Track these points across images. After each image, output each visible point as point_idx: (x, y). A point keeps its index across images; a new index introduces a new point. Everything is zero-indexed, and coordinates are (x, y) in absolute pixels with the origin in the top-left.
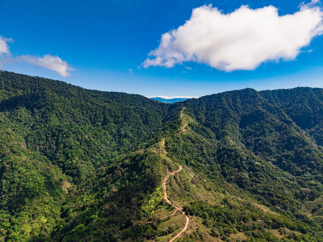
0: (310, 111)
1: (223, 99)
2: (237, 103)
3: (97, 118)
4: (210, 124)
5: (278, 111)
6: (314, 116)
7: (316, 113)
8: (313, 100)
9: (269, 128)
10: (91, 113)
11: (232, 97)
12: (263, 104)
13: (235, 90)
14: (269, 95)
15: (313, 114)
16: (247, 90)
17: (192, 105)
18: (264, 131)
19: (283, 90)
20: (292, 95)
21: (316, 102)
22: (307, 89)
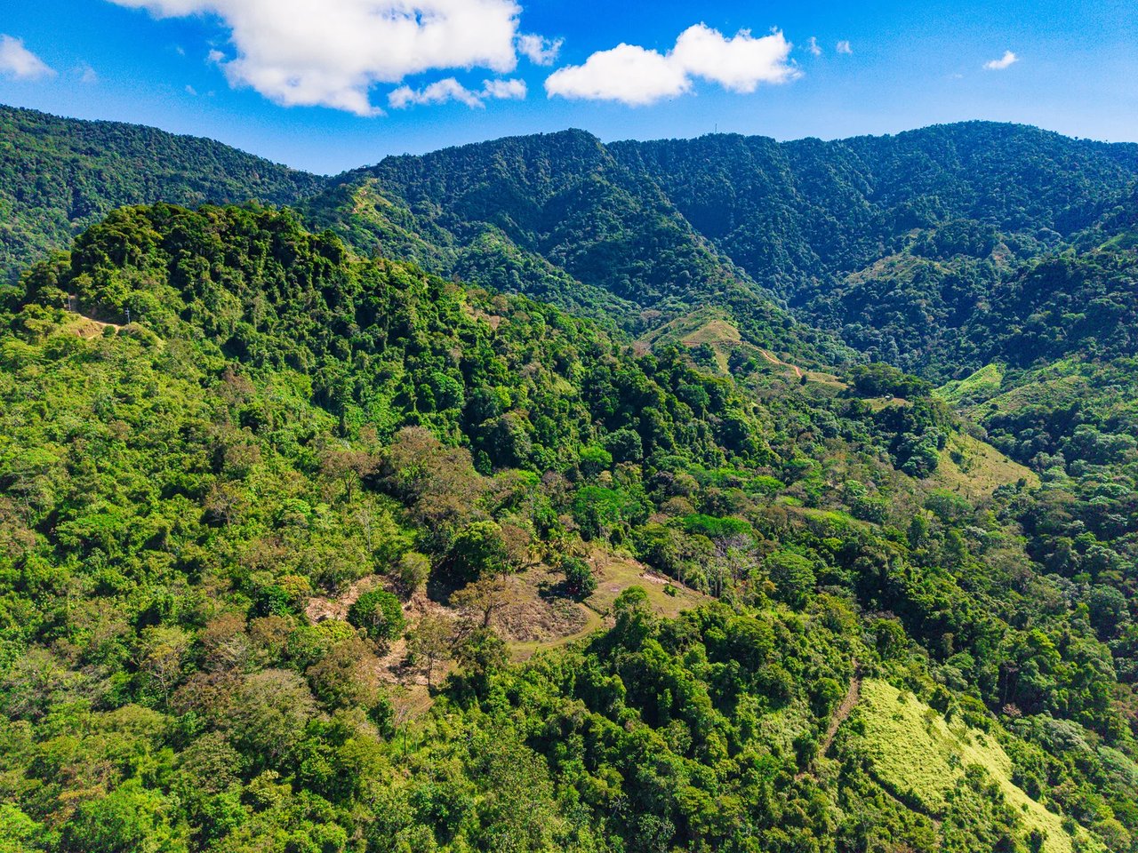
0: (729, 193)
1: (498, 156)
2: (537, 170)
3: (45, 193)
4: (452, 218)
5: (646, 188)
6: (737, 204)
7: (743, 196)
8: (740, 165)
9: (608, 221)
10: (20, 175)
11: (525, 153)
12: (611, 171)
13: (537, 135)
14: (633, 153)
15: (737, 200)
16: (571, 134)
17: (403, 176)
18: (594, 227)
19: (674, 141)
20: (693, 155)
21: (745, 171)
22: (733, 138)
